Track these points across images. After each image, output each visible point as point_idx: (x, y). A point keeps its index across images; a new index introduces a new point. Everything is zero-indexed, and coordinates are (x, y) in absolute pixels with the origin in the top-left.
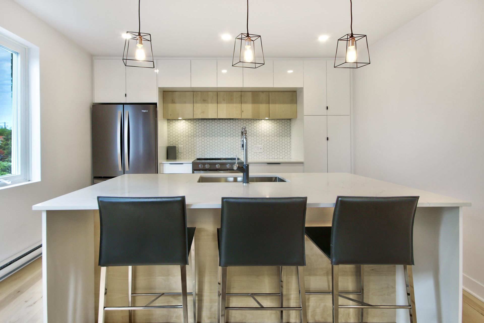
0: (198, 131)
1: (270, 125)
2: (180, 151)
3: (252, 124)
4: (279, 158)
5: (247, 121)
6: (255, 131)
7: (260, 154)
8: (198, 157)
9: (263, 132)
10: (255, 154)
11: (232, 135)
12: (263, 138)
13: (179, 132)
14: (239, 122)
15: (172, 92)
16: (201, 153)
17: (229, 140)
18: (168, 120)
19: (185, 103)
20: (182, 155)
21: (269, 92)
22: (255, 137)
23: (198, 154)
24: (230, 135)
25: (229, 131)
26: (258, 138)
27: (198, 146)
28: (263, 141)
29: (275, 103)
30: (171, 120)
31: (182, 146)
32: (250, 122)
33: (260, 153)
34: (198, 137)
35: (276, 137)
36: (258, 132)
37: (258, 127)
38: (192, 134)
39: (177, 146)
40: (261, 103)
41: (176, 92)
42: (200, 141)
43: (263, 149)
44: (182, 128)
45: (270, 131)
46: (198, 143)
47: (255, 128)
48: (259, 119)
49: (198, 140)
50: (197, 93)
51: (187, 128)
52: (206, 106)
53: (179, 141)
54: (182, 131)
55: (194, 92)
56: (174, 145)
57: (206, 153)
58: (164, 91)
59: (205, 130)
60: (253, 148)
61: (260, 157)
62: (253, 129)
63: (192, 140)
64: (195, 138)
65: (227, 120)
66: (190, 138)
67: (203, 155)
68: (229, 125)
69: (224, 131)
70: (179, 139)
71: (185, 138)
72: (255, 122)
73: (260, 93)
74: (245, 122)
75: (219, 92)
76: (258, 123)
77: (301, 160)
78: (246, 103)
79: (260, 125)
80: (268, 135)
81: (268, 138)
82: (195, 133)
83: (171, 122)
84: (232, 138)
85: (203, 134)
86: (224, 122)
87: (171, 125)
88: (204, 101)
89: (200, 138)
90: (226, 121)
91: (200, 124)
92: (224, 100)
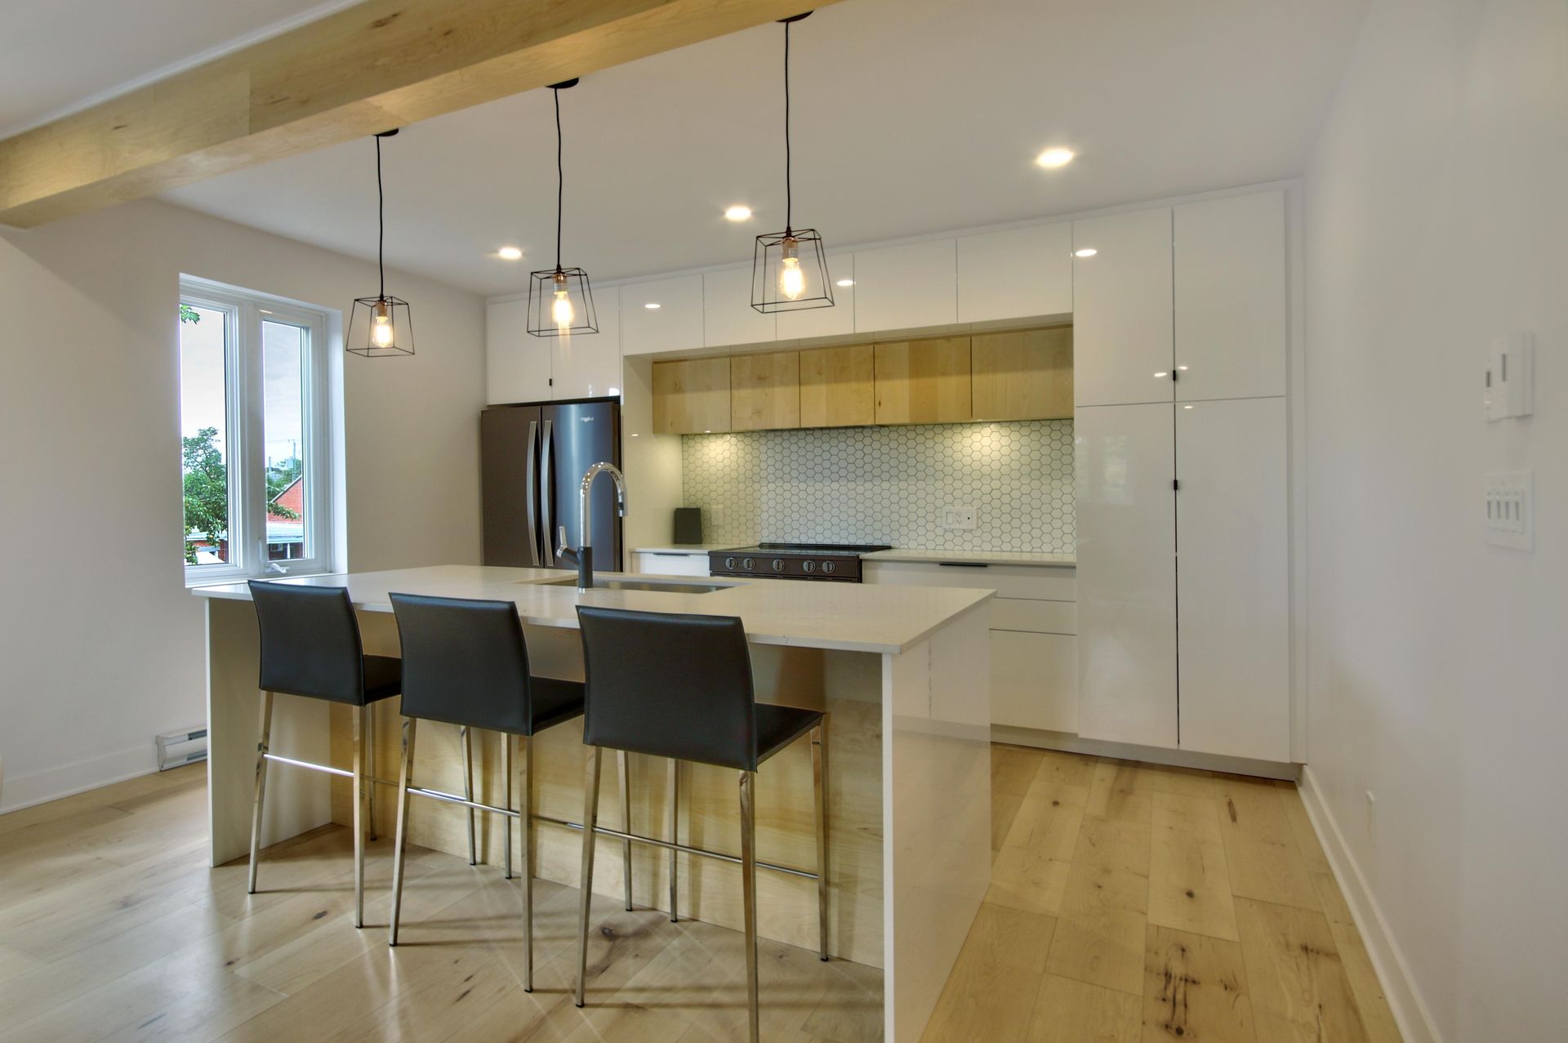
0: (763, 466)
1: (1005, 441)
2: (714, 522)
3: (939, 439)
4: (1039, 550)
5: (920, 430)
6: (949, 461)
7: (967, 536)
8: (765, 540)
9: (976, 465)
10: (949, 536)
11: (868, 476)
12: (977, 484)
13: (713, 470)
14: (893, 435)
15: (675, 364)
16: (773, 529)
17: (860, 489)
18: (682, 435)
19: (709, 388)
20: (721, 531)
21: (971, 336)
22: (948, 480)
23: (765, 532)
24: (863, 476)
25: (860, 463)
26: (958, 484)
27: (764, 507)
28: (976, 494)
29: (995, 371)
30: (690, 437)
31: (721, 506)
32: (929, 434)
33: (964, 531)
34: (764, 483)
35: (1025, 480)
36: (958, 465)
37: (957, 447)
38: (749, 474)
39: (705, 507)
40: (944, 374)
41: (680, 361)
42: (771, 495)
43: (975, 518)
44: (720, 458)
45: (1005, 460)
46: (764, 499)
47: (948, 452)
48: (961, 424)
49: (764, 490)
50: (743, 358)
51: (734, 457)
52: (766, 394)
53: (714, 495)
54: (720, 466)
55: (732, 359)
56: (699, 505)
57: (788, 529)
58: (656, 363)
59: (787, 460)
60: (941, 517)
61: (968, 546)
62: (939, 457)
63: (749, 490)
64: (756, 486)
65: (852, 430)
66: (742, 486)
67: (780, 533)
68: (859, 446)
69: (843, 464)
70: (713, 487)
71: (727, 487)
72: (948, 433)
73: (938, 341)
74: (911, 435)
75: (802, 350)
76: (958, 438)
77: (1069, 558)
78: (888, 376)
79: (967, 442)
80: (995, 474)
81: (995, 484)
82: (756, 470)
83: (691, 443)
84: (868, 485)
85: (778, 474)
86: (842, 437)
87: (691, 451)
88: (762, 380)
89: (772, 486)
90: (850, 433)
91: (771, 445)
92: (820, 374)
